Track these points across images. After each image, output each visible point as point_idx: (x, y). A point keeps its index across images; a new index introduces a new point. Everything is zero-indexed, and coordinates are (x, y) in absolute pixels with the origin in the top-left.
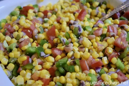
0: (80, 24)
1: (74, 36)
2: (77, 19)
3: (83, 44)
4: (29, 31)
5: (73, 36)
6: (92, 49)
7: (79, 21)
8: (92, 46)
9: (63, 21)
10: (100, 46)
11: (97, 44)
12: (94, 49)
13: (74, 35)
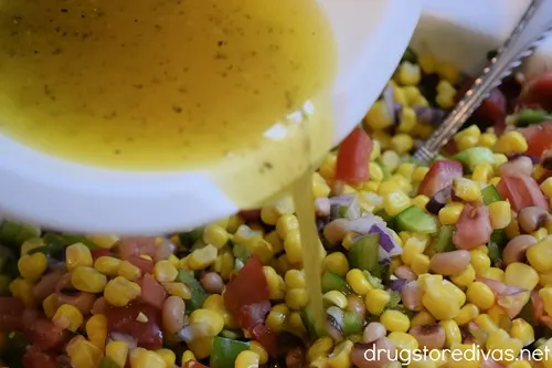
0: (365, 206)
1: (368, 280)
2: (338, 184)
3: (425, 309)
4: (142, 317)
5: (364, 283)
6: (473, 320)
7: (348, 190)
8: (467, 302)
9: (278, 216)
10: (510, 299)
11: (493, 290)
12: (484, 316)
13: (370, 277)
